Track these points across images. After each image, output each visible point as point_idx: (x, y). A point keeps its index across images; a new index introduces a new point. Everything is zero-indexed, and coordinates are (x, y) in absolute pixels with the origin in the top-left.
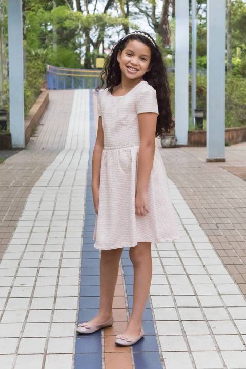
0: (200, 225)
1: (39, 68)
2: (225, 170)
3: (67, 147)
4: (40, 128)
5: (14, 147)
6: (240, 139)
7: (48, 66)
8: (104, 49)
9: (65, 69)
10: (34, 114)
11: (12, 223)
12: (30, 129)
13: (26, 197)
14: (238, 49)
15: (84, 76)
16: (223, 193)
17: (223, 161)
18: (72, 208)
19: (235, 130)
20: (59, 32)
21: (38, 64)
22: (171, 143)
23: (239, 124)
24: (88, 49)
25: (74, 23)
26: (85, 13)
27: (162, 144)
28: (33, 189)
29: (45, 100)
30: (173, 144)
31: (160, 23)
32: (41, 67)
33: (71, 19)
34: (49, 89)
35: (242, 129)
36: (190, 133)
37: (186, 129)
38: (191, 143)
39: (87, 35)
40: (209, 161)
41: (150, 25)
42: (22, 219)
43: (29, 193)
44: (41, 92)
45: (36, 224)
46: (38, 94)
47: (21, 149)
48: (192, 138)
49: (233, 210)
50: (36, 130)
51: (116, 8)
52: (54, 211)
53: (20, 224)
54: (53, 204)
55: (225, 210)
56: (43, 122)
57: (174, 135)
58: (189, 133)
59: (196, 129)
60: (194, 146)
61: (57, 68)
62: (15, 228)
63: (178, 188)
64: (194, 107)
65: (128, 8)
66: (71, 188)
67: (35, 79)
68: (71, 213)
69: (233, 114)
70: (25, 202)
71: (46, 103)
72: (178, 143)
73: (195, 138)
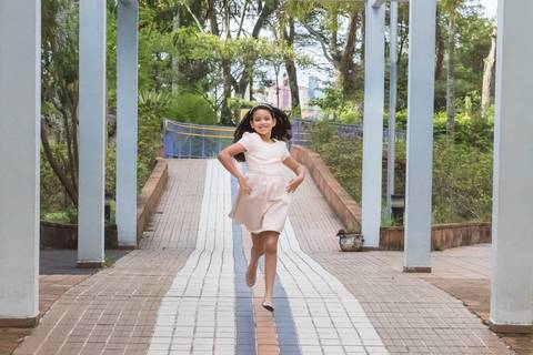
0: (386, 347)
1: (153, 125)
2: (428, 283)
3: (200, 246)
4: (157, 217)
5: (120, 244)
6: (459, 241)
7: (166, 121)
8: (251, 93)
9: (191, 126)
10: (149, 196)
11: (144, 340)
12: (143, 219)
13: (157, 310)
14: (467, 99)
15: (221, 137)
16: (420, 310)
17: (428, 270)
18: (219, 324)
19: (451, 227)
20: (182, 68)
21: (152, 118)
22: (355, 244)
23: (459, 218)
24: (227, 94)
25: (207, 52)
26: (224, 36)
27: (341, 246)
28: (164, 299)
29: (163, 175)
30: (358, 246)
31: (343, 54)
32: (155, 122)
33: (202, 47)
34: (168, 157)
35: (461, 226)
36: (383, 230)
37: (378, 225)
38: (385, 245)
39: (227, 71)
40: (408, 270)
41: (327, 57)
42: (155, 334)
43: (160, 305)
44: (156, 162)
45: (175, 341)
46: (152, 165)
47: (132, 248)
48: (387, 238)
49: (430, 331)
50: (152, 220)
51: (273, 28)
52: (196, 327)
53: (153, 341)
54: (193, 319)
55: (420, 331)
56: (160, 209)
57: (360, 233)
58: (381, 229)
59: (393, 224)
60: (389, 250)
61: (180, 125)
62: (148, 346)
63: (361, 303)
64: (391, 190)
65: (292, 27)
66: (215, 299)
67: (148, 141)
68: (219, 330)
69: (449, 204)
70: (156, 315)
71: (165, 180)
72: (365, 245)
73: (391, 237)
